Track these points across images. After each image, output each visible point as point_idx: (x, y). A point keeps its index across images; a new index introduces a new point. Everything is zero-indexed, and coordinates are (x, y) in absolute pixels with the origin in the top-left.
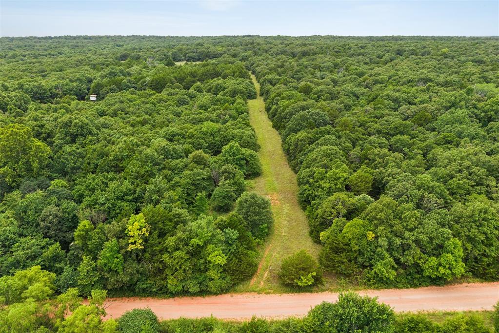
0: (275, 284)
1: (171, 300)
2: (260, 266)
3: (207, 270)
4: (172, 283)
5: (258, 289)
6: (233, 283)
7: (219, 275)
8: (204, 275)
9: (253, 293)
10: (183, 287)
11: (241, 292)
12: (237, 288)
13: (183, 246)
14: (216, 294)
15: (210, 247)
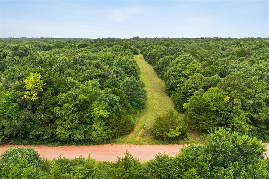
0: (148, 138)
3: (92, 123)
4: (60, 132)
5: (134, 141)
6: (113, 135)
7: (102, 128)
8: (89, 127)
9: (129, 144)
10: (70, 135)
11: (120, 143)
12: (117, 140)
13: (72, 101)
15: (95, 103)
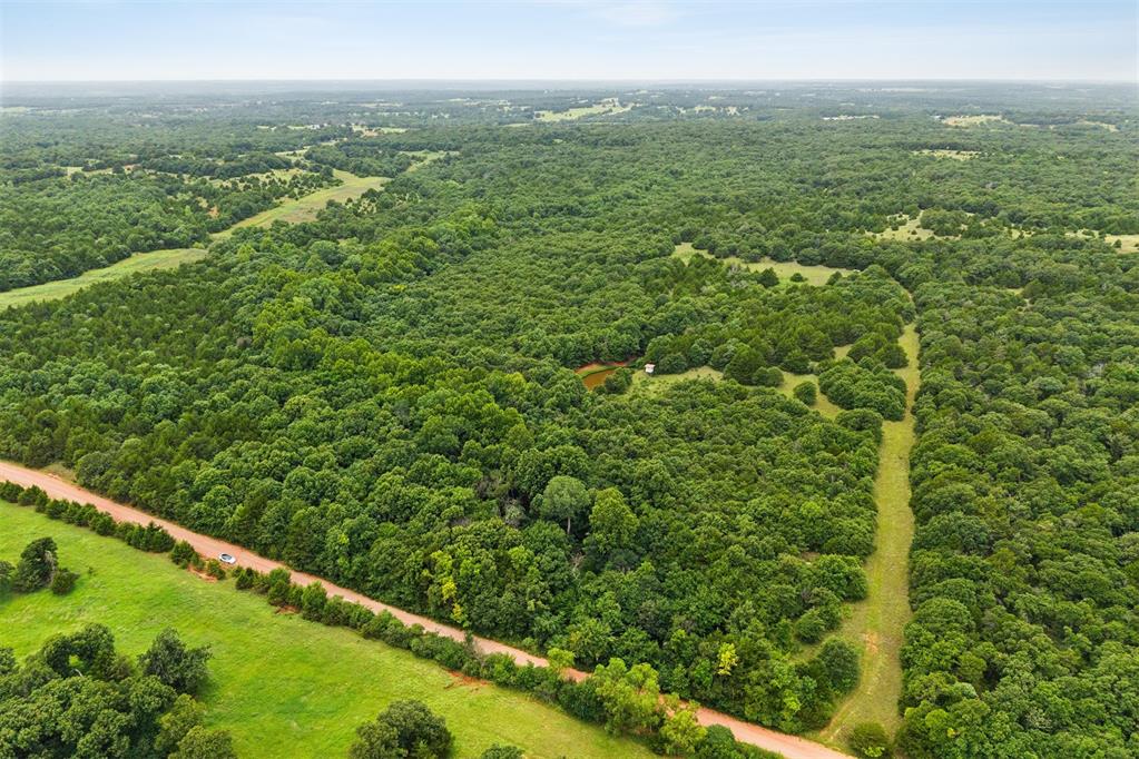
0: (844, 744)
1: (745, 724)
2: (834, 720)
3: (781, 710)
4: (748, 711)
5: (827, 742)
6: (803, 728)
7: (792, 718)
8: (777, 714)
9: (820, 744)
10: (758, 717)
13: (764, 684)
14: (786, 733)
